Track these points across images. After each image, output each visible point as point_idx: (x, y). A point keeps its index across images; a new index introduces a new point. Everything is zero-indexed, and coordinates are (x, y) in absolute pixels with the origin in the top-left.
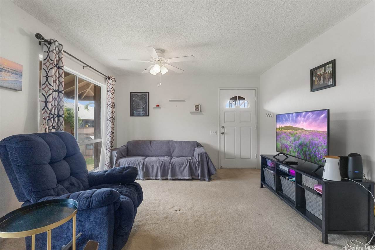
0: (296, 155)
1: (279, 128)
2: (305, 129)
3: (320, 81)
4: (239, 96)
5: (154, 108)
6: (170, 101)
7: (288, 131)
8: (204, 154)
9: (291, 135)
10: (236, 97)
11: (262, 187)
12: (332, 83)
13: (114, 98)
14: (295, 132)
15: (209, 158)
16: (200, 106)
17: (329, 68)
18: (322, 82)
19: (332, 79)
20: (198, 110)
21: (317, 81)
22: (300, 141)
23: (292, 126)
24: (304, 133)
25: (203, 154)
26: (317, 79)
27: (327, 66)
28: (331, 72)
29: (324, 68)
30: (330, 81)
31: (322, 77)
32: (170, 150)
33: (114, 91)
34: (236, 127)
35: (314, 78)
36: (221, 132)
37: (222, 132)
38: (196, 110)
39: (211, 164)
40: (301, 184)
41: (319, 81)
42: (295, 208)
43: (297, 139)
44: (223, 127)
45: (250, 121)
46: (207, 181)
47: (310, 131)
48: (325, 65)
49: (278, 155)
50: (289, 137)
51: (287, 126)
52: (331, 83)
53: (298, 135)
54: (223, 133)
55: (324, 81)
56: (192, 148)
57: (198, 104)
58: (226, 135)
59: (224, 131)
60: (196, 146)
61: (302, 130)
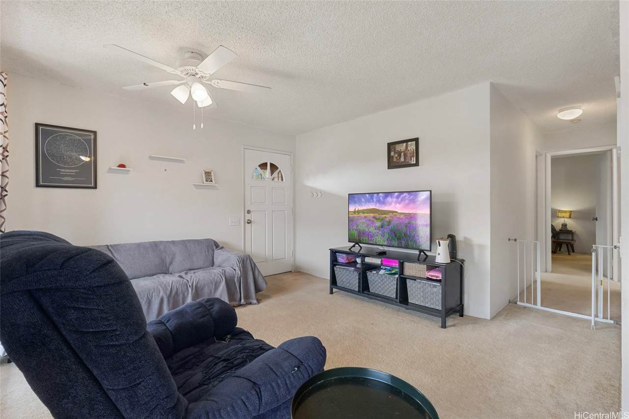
0: (386, 243)
1: (355, 212)
2: (399, 212)
3: (400, 158)
4: (272, 162)
5: (110, 170)
6: (151, 158)
7: (372, 214)
8: (247, 259)
9: (376, 219)
10: (266, 164)
11: (332, 292)
12: (415, 162)
13: (7, 135)
14: (384, 216)
15: (255, 265)
16: (212, 173)
17: (412, 146)
18: (402, 159)
19: (415, 158)
20: (211, 181)
21: (397, 158)
22: (391, 226)
23: (377, 208)
24: (398, 216)
25: (245, 259)
26: (396, 155)
27: (409, 143)
28: (413, 150)
29: (405, 144)
30: (413, 160)
31: (402, 154)
32: (163, 261)
33: (6, 115)
34: (267, 212)
35: (392, 154)
36: (246, 221)
37: (248, 220)
38: (207, 181)
39: (258, 273)
40: (403, 275)
41: (398, 158)
42: (400, 304)
43: (386, 224)
44: (249, 212)
45: (285, 202)
46: (255, 304)
47: (407, 214)
48: (407, 141)
49: (354, 246)
50: (373, 222)
51: (369, 208)
52: (413, 161)
53: (387, 219)
54: (249, 222)
55: (405, 158)
56: (208, 252)
57: (209, 171)
58: (253, 225)
59: (250, 219)
60: (215, 248)
61: (394, 214)
